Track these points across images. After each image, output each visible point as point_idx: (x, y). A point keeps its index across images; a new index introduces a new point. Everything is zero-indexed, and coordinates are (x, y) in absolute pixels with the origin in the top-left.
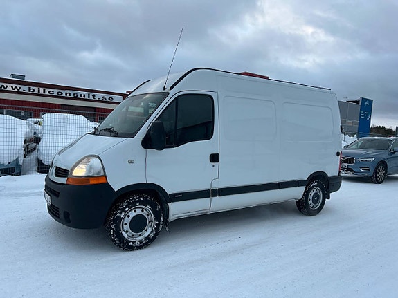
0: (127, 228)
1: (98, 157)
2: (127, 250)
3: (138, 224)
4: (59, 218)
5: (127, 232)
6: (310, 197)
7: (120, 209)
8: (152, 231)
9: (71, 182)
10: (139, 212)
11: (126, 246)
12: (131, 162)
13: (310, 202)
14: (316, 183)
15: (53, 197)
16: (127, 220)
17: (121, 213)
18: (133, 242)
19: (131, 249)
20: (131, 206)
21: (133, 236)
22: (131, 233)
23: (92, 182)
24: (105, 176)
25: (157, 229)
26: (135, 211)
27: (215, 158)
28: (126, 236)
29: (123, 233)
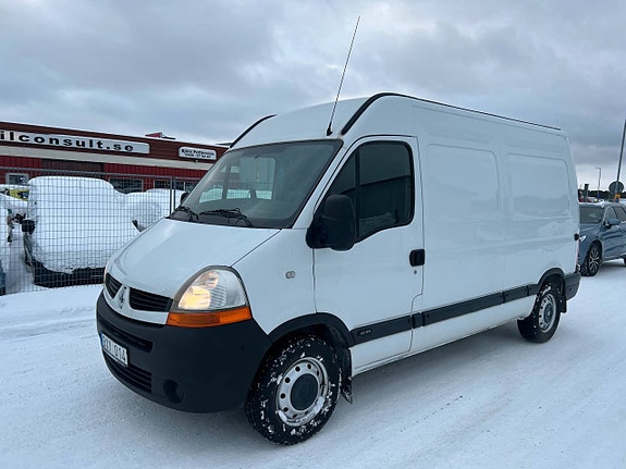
0: (285, 402)
1: (231, 269)
2: (287, 444)
3: (304, 392)
4: (150, 391)
5: (286, 410)
6: (542, 313)
7: (275, 369)
8: (326, 401)
9: (176, 321)
10: (304, 369)
11: (285, 438)
12: (290, 275)
13: (541, 320)
14: (549, 288)
15: (133, 349)
16: (286, 389)
17: (277, 377)
18: (297, 429)
19: (295, 440)
20: (292, 360)
21: (295, 416)
22: (292, 411)
23: (224, 320)
24: (247, 307)
25: (334, 398)
26: (298, 369)
27: (417, 258)
28: (284, 418)
29: (281, 414)
